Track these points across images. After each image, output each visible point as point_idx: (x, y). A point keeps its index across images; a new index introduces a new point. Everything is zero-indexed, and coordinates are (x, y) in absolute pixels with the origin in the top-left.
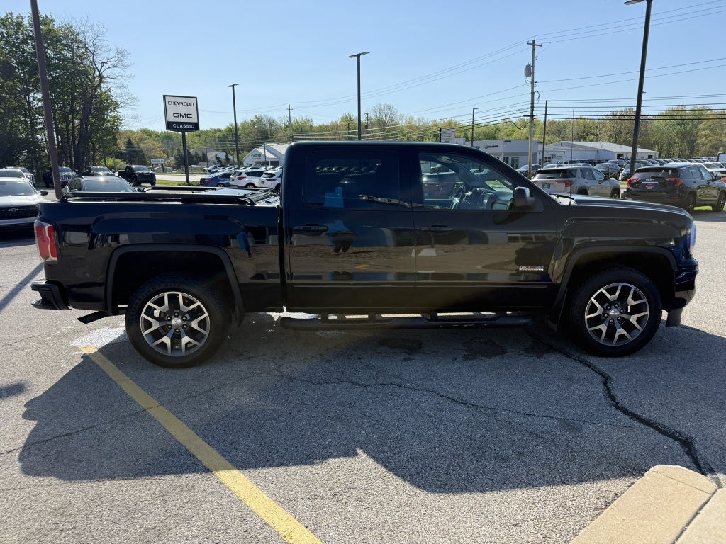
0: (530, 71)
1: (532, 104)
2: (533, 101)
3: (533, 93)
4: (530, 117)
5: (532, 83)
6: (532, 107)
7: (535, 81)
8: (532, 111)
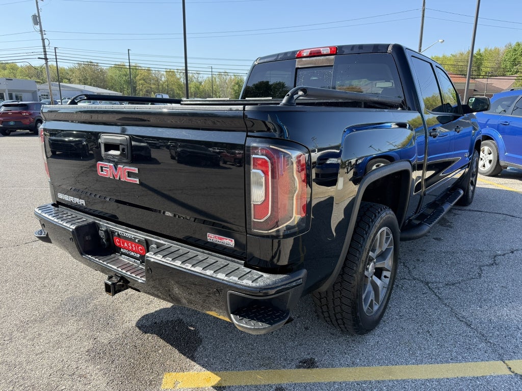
0: (36, 20)
1: (44, 48)
2: (44, 46)
3: (43, 40)
4: (44, 60)
5: (41, 31)
6: (45, 51)
7: (43, 30)
8: (45, 54)
